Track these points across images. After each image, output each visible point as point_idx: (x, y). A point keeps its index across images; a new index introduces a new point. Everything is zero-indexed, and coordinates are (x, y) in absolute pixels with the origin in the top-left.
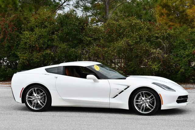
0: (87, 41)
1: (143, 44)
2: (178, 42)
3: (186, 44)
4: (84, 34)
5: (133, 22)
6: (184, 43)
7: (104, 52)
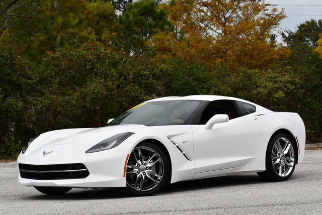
0: (28, 85)
1: (129, 87)
2: (180, 83)
3: (195, 86)
4: (19, 73)
5: (101, 52)
6: (190, 84)
7: (64, 102)
